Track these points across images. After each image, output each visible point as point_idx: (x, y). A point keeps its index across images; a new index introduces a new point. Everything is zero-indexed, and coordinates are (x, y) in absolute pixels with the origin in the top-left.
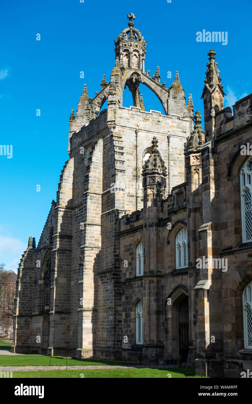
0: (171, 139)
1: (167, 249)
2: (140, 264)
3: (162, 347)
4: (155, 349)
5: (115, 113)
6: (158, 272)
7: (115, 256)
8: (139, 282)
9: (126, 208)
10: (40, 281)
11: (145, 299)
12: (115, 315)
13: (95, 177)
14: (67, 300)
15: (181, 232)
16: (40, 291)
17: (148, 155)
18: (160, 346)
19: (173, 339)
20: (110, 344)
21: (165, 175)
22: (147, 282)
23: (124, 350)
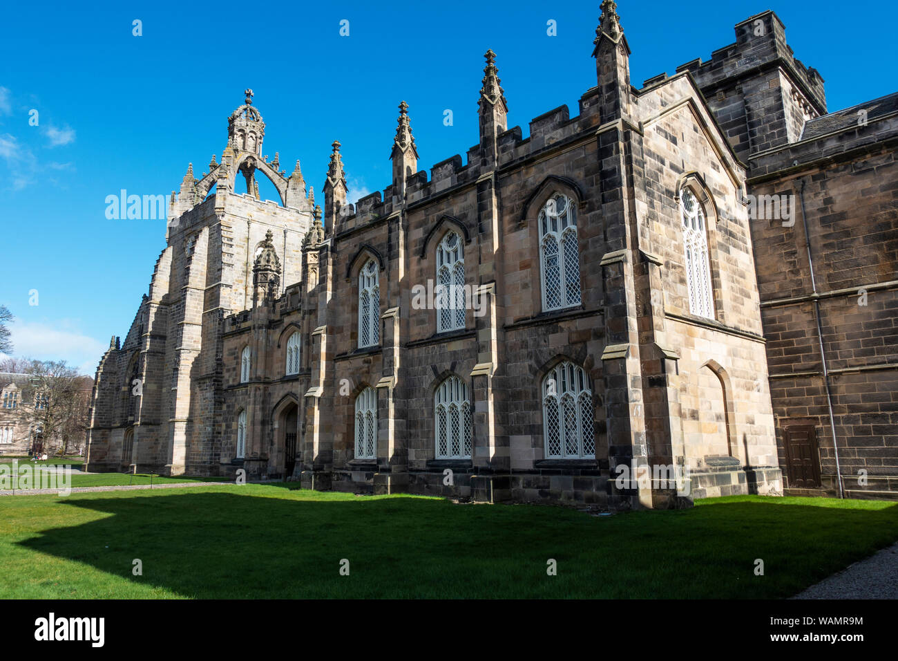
0: (288, 234)
1: (278, 354)
2: (246, 369)
3: (266, 461)
4: (258, 463)
5: (225, 199)
6: (265, 378)
7: (218, 360)
8: (244, 389)
9: (232, 307)
10: (123, 387)
11: (250, 408)
12: (214, 425)
13: (197, 270)
14: (156, 410)
15: (293, 335)
16: (124, 399)
17: (262, 249)
18: (264, 459)
19: (279, 451)
20: (206, 458)
21: (279, 273)
22: (253, 389)
23: (222, 464)
